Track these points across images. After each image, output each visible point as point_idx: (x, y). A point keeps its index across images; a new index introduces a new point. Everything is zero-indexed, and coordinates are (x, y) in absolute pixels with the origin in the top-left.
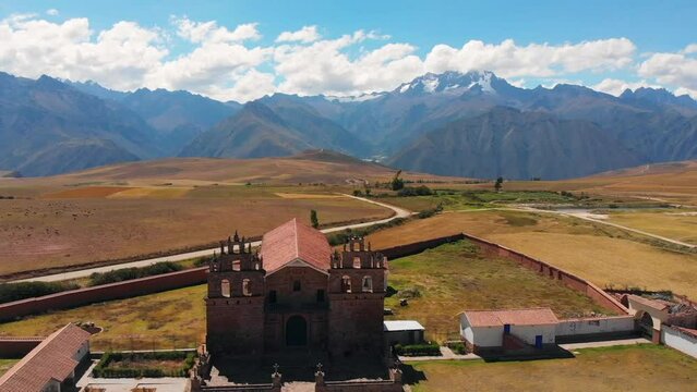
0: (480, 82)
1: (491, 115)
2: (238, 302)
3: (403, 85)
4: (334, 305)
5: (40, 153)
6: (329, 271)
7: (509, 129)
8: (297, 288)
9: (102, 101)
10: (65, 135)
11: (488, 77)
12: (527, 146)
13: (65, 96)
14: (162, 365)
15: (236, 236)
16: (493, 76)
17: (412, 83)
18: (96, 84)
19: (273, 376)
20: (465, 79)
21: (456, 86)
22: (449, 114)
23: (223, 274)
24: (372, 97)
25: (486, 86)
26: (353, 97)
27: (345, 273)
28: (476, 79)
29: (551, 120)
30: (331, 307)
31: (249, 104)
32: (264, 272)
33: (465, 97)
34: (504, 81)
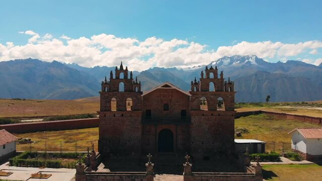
0: (250, 60)
1: (256, 75)
2: (122, 115)
3: (213, 62)
4: (195, 120)
5: (51, 94)
6: (190, 93)
7: (265, 81)
8: (166, 108)
9: (79, 71)
10: (63, 86)
11: (254, 57)
12: (275, 89)
13: (63, 70)
14: (64, 161)
15: (121, 66)
16: (256, 57)
17: (217, 61)
18: (77, 64)
19: (147, 164)
20: (243, 59)
21: (239, 62)
22: (236, 75)
23: (111, 93)
24: (199, 68)
25: (253, 61)
26: (189, 68)
27: (203, 95)
28: (248, 59)
29: (285, 77)
30: (193, 121)
31: (143, 72)
32: (142, 93)
33: (243, 67)
34: (261, 60)
